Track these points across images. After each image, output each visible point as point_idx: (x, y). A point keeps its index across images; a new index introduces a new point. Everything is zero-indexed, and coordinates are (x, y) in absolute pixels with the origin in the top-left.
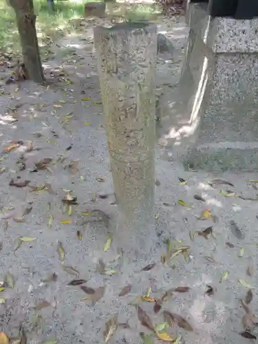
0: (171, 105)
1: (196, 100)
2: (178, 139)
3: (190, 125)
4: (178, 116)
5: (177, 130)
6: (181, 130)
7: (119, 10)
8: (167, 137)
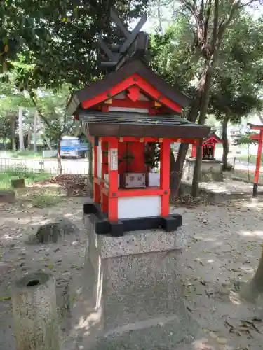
0: (78, 292)
1: (98, 289)
2: (87, 328)
3: (96, 312)
4: (85, 303)
5: (85, 319)
6: (89, 318)
7: (28, 194)
8: (77, 328)
